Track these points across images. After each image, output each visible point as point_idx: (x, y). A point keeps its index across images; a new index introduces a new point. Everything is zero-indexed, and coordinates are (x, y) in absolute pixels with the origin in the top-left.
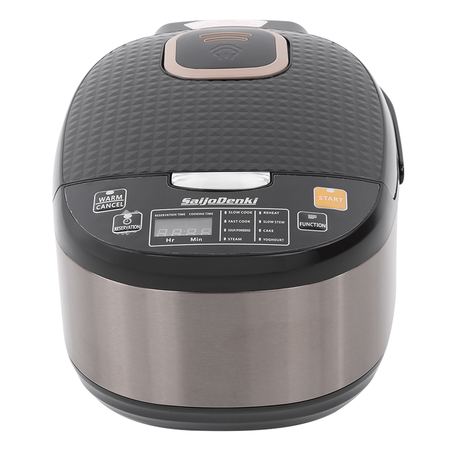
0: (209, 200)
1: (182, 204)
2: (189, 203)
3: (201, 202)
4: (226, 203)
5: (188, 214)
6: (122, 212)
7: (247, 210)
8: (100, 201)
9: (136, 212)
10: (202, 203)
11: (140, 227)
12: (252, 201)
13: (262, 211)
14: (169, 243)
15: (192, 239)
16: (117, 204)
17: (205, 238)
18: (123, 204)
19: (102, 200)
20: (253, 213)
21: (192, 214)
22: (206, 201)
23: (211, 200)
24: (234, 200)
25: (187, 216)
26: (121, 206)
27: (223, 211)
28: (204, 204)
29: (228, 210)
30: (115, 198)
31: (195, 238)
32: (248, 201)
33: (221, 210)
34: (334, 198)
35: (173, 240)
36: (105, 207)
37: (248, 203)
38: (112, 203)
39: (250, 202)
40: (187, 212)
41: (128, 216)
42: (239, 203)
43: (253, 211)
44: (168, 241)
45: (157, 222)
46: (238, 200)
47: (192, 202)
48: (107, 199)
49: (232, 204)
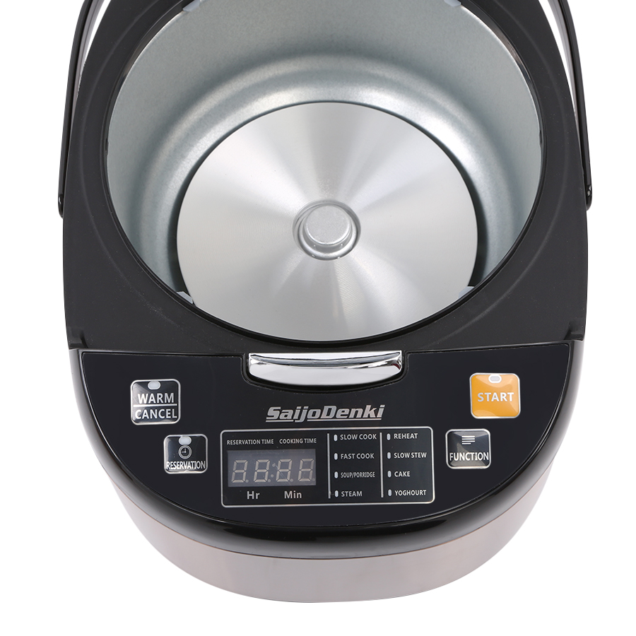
0: (308, 410)
1: (268, 420)
2: (278, 419)
3: (296, 417)
4: (335, 417)
5: (278, 441)
7: (368, 432)
8: (141, 402)
9: (198, 434)
10: (299, 419)
11: (206, 466)
12: (376, 413)
13: (392, 432)
14: (251, 501)
15: (286, 492)
16: (167, 413)
17: (308, 492)
18: (176, 414)
19: (142, 399)
20: (378, 436)
21: (285, 441)
22: (304, 412)
23: (311, 411)
24: (347, 411)
25: (277, 446)
26: (174, 417)
27: (332, 433)
28: (302, 420)
29: (338, 433)
30: (163, 399)
31: (291, 492)
32: (369, 412)
33: (328, 431)
34: (502, 394)
35: (257, 494)
36: (150, 417)
37: (369, 417)
38: (159, 408)
39: (372, 415)
40: (276, 437)
41: (185, 440)
42: (355, 417)
43: (377, 432)
44: (251, 497)
45: (229, 452)
46: (353, 410)
47: (282, 416)
48: (150, 400)
49: (345, 419)
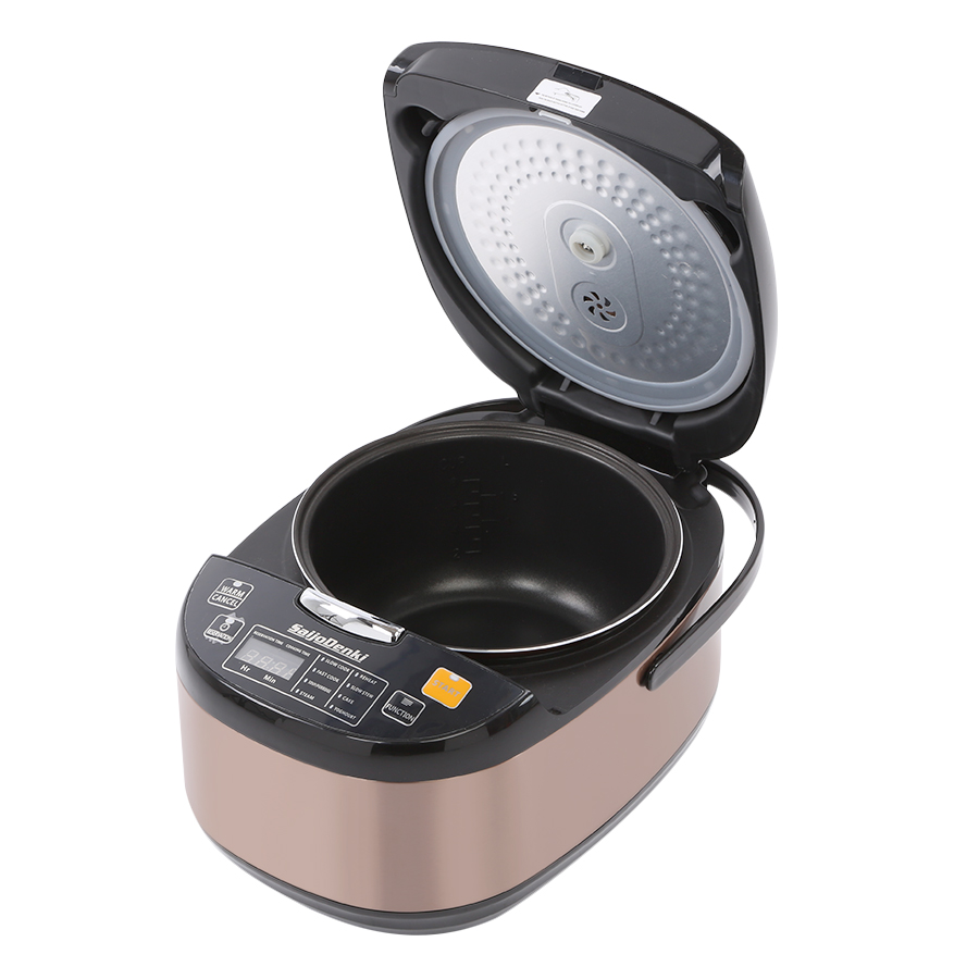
1: (290, 630)
2: (296, 632)
3: (309, 636)
4: (332, 647)
5: (286, 645)
6: (229, 612)
9: (241, 620)
11: (231, 639)
12: (360, 657)
13: (361, 673)
14: (242, 672)
15: (267, 676)
17: (280, 682)
19: (225, 589)
20: (350, 671)
21: (290, 647)
22: (316, 636)
23: (320, 637)
24: (342, 647)
25: (283, 647)
27: (323, 655)
28: (310, 639)
29: (327, 657)
31: (270, 677)
32: (356, 655)
33: (321, 653)
35: (248, 669)
37: (354, 657)
39: (357, 657)
40: (287, 641)
41: (230, 620)
42: (345, 653)
43: (352, 668)
44: (243, 669)
45: (252, 640)
46: (347, 649)
47: (300, 632)
49: (337, 651)
